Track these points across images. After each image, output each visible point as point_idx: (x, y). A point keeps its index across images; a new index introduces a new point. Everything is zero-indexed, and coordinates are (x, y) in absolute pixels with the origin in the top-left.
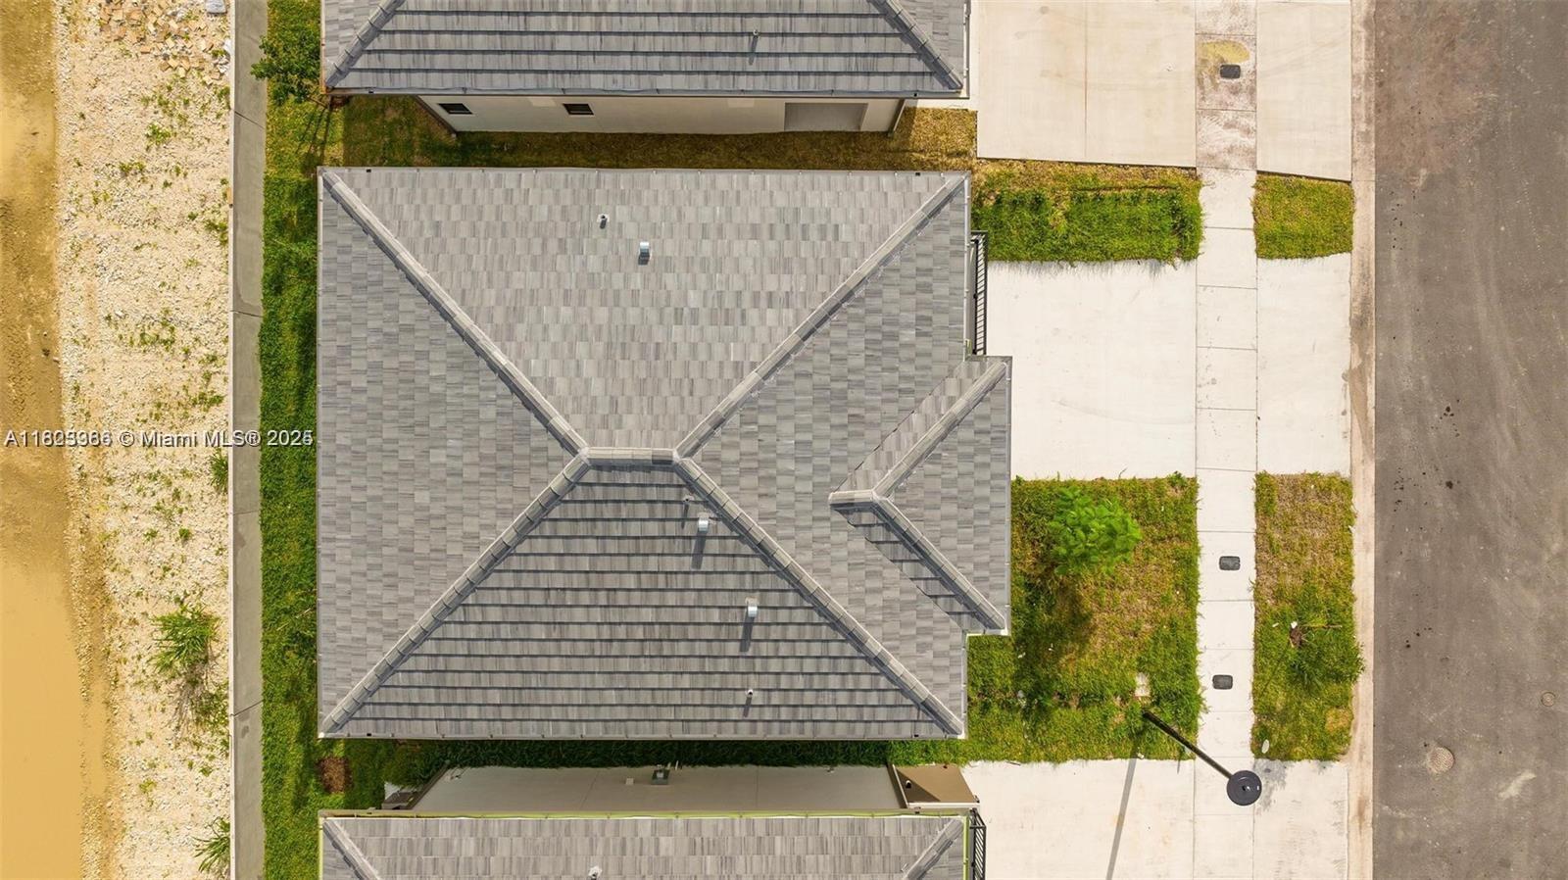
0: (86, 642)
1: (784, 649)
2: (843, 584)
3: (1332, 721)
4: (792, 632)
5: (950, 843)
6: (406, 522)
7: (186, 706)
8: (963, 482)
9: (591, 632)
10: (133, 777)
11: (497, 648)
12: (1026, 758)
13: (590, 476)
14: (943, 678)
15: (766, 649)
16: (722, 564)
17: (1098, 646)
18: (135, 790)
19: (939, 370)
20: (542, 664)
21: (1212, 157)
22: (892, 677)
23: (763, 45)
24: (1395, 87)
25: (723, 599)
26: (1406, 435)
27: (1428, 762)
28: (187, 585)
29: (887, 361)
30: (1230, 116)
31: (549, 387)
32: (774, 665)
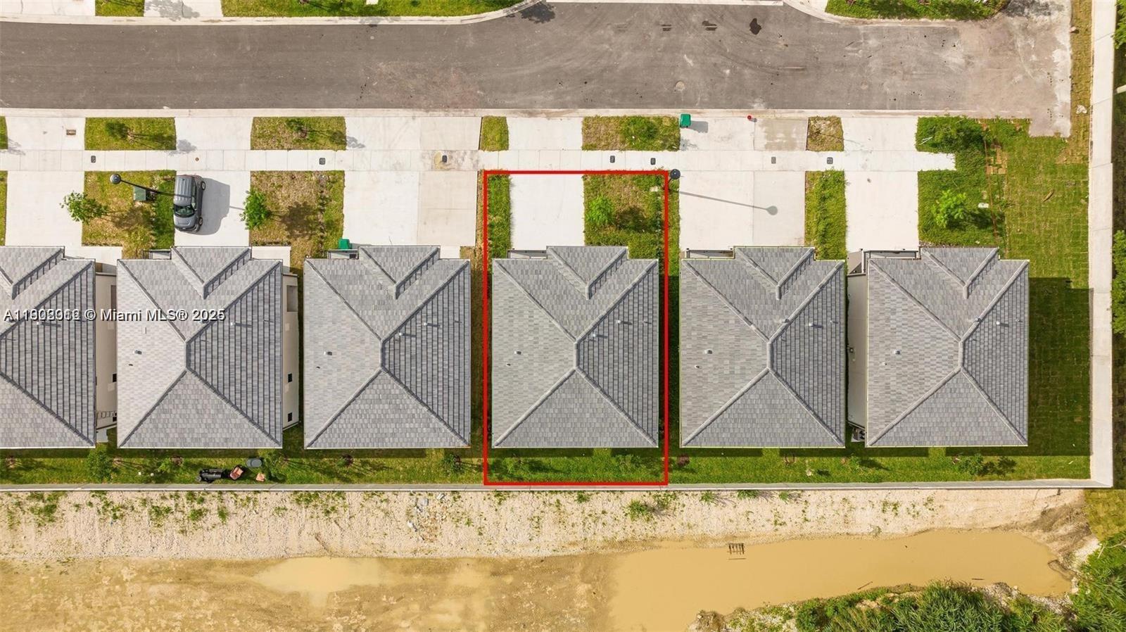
0: (640, 548)
1: (631, 312)
2: (612, 296)
3: (667, 123)
4: (626, 310)
5: (689, 264)
6: (595, 420)
7: (662, 512)
8: (583, 261)
9: (626, 368)
10: (687, 531)
11: (631, 394)
12: (679, 229)
13: (581, 367)
14: (640, 267)
15: (631, 318)
16: (606, 330)
17: (641, 205)
18: (691, 531)
19: (551, 267)
20: (636, 381)
21: (474, 166)
22: (640, 281)
23: (457, 319)
24: (449, 102)
25: (616, 330)
26: (568, 98)
27: (681, 90)
28: (621, 512)
29: (548, 283)
30: (460, 160)
31: (556, 378)
32: (636, 315)
